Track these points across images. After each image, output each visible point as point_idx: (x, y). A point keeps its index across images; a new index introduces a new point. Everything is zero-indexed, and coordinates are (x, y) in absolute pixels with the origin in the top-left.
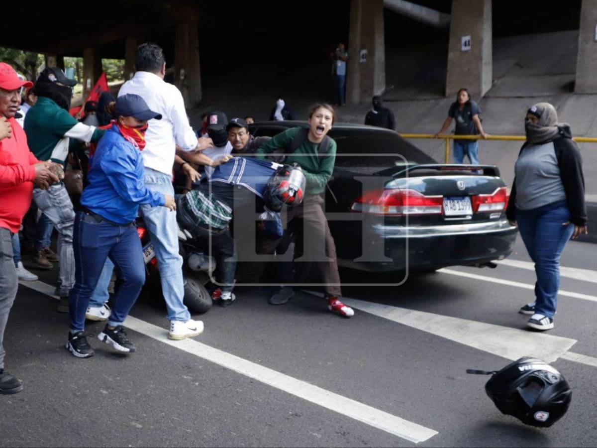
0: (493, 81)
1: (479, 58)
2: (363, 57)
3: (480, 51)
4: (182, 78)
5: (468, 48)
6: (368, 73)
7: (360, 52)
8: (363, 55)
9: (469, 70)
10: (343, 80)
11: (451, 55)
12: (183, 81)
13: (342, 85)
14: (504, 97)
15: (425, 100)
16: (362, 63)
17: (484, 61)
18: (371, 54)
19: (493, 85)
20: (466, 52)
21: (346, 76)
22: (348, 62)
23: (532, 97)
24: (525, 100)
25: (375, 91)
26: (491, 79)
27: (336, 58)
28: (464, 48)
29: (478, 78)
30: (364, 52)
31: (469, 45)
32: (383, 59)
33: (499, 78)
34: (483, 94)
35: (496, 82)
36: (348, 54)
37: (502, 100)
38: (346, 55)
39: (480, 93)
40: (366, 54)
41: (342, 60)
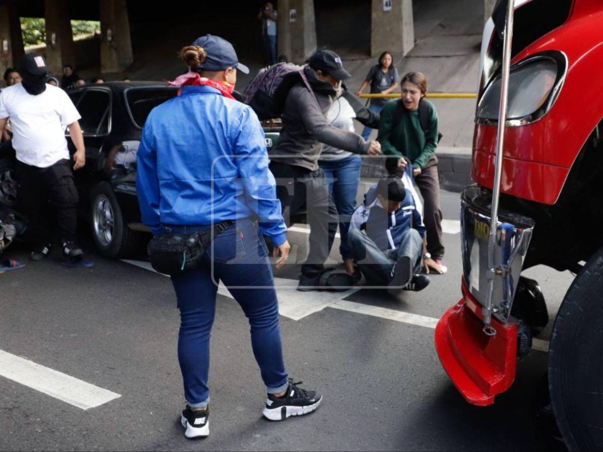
0: (415, 41)
1: (399, 19)
2: (292, 17)
3: (400, 11)
4: (110, 39)
5: (388, 9)
6: (298, 33)
7: (289, 12)
8: (292, 15)
9: (391, 30)
10: (274, 41)
11: (374, 15)
12: (111, 42)
13: (273, 46)
14: (424, 57)
15: (353, 60)
16: (292, 23)
17: (404, 21)
18: (300, 13)
19: (416, 45)
20: (387, 12)
21: (277, 36)
22: (278, 22)
23: (448, 57)
24: (442, 59)
25: (306, 51)
26: (412, 39)
27: (266, 17)
28: (386, 9)
29: (399, 38)
30: (293, 11)
31: (390, 5)
32: (313, 19)
33: (422, 38)
34: (405, 54)
35: (418, 42)
36: (277, 13)
37: (421, 59)
38: (276, 14)
39: (402, 53)
40: (295, 14)
41: (273, 19)
